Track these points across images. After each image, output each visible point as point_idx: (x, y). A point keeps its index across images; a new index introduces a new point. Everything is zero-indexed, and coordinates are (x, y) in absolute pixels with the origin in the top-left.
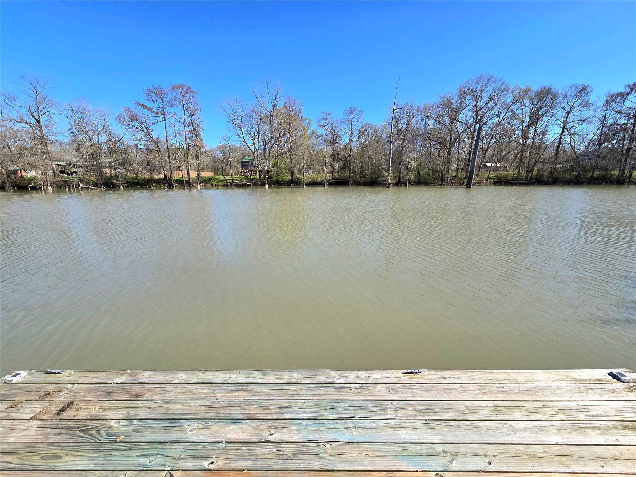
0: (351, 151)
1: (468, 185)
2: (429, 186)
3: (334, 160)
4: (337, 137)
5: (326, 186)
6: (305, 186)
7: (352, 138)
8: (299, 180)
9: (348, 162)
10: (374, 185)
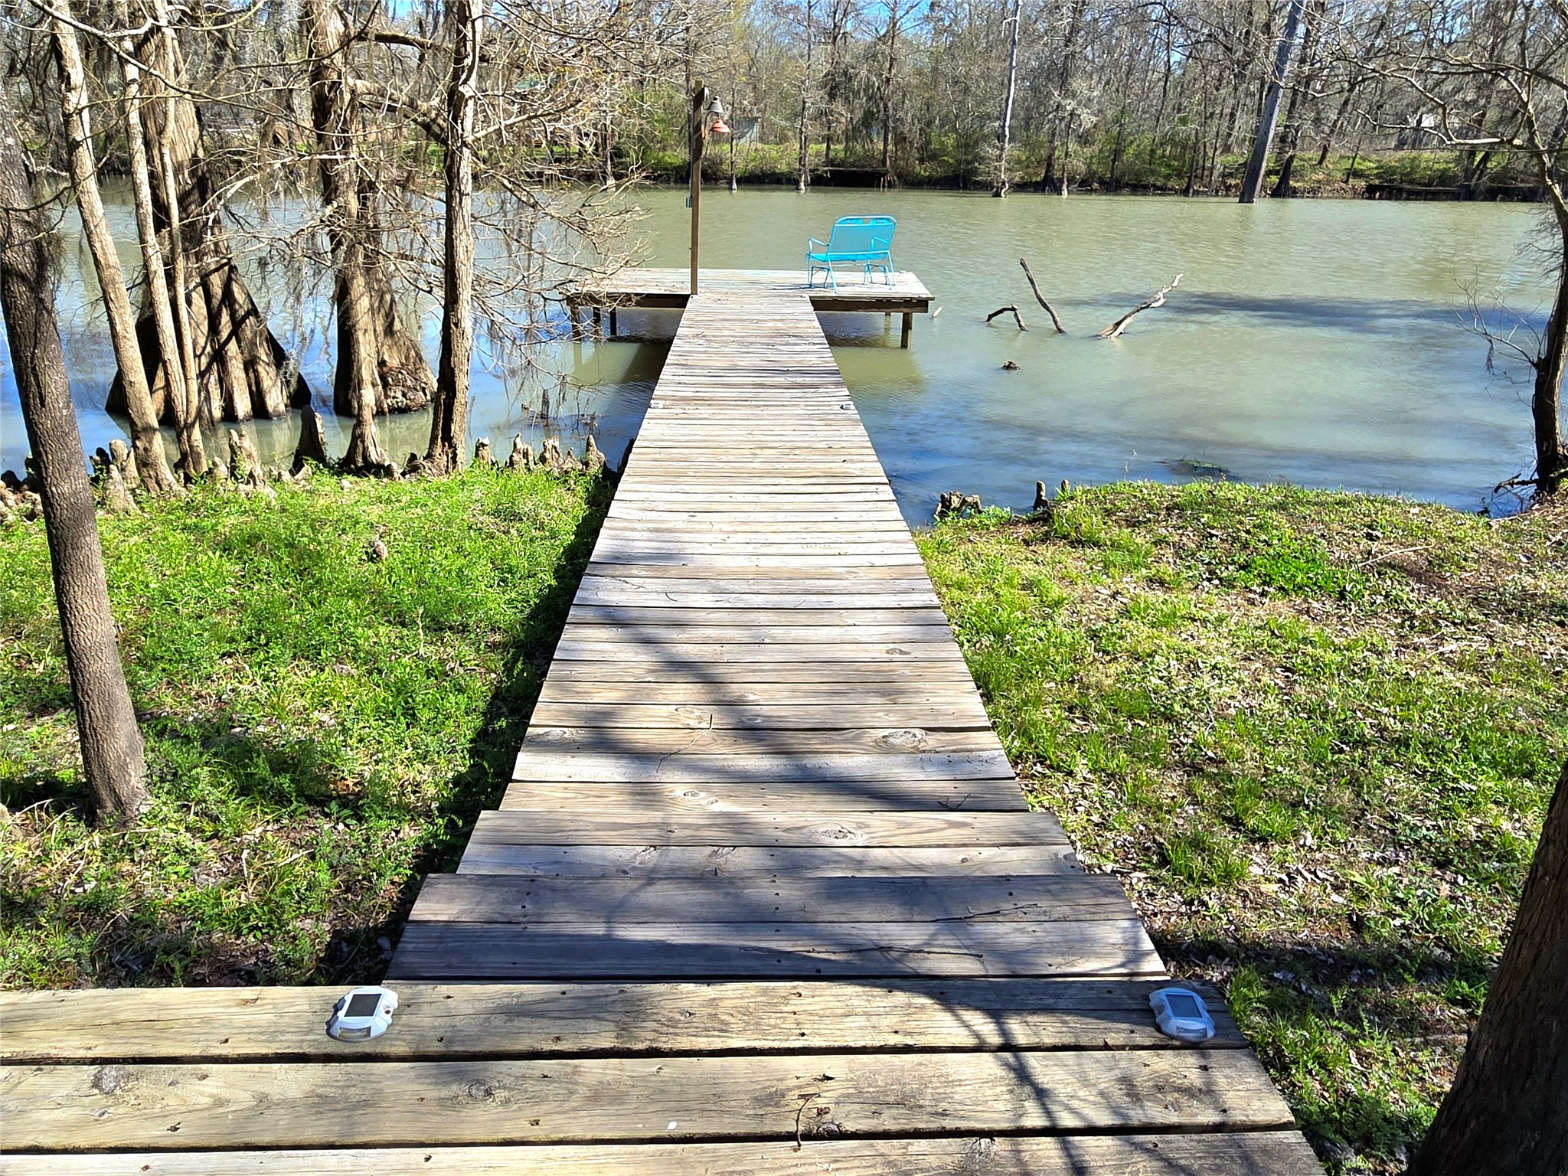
0: (891, 65)
1: (1246, 196)
2: (1145, 195)
3: (832, 96)
4: (845, 14)
5: (802, 185)
6: (735, 186)
7: (897, 17)
8: (713, 163)
9: (881, 105)
10: (965, 188)
